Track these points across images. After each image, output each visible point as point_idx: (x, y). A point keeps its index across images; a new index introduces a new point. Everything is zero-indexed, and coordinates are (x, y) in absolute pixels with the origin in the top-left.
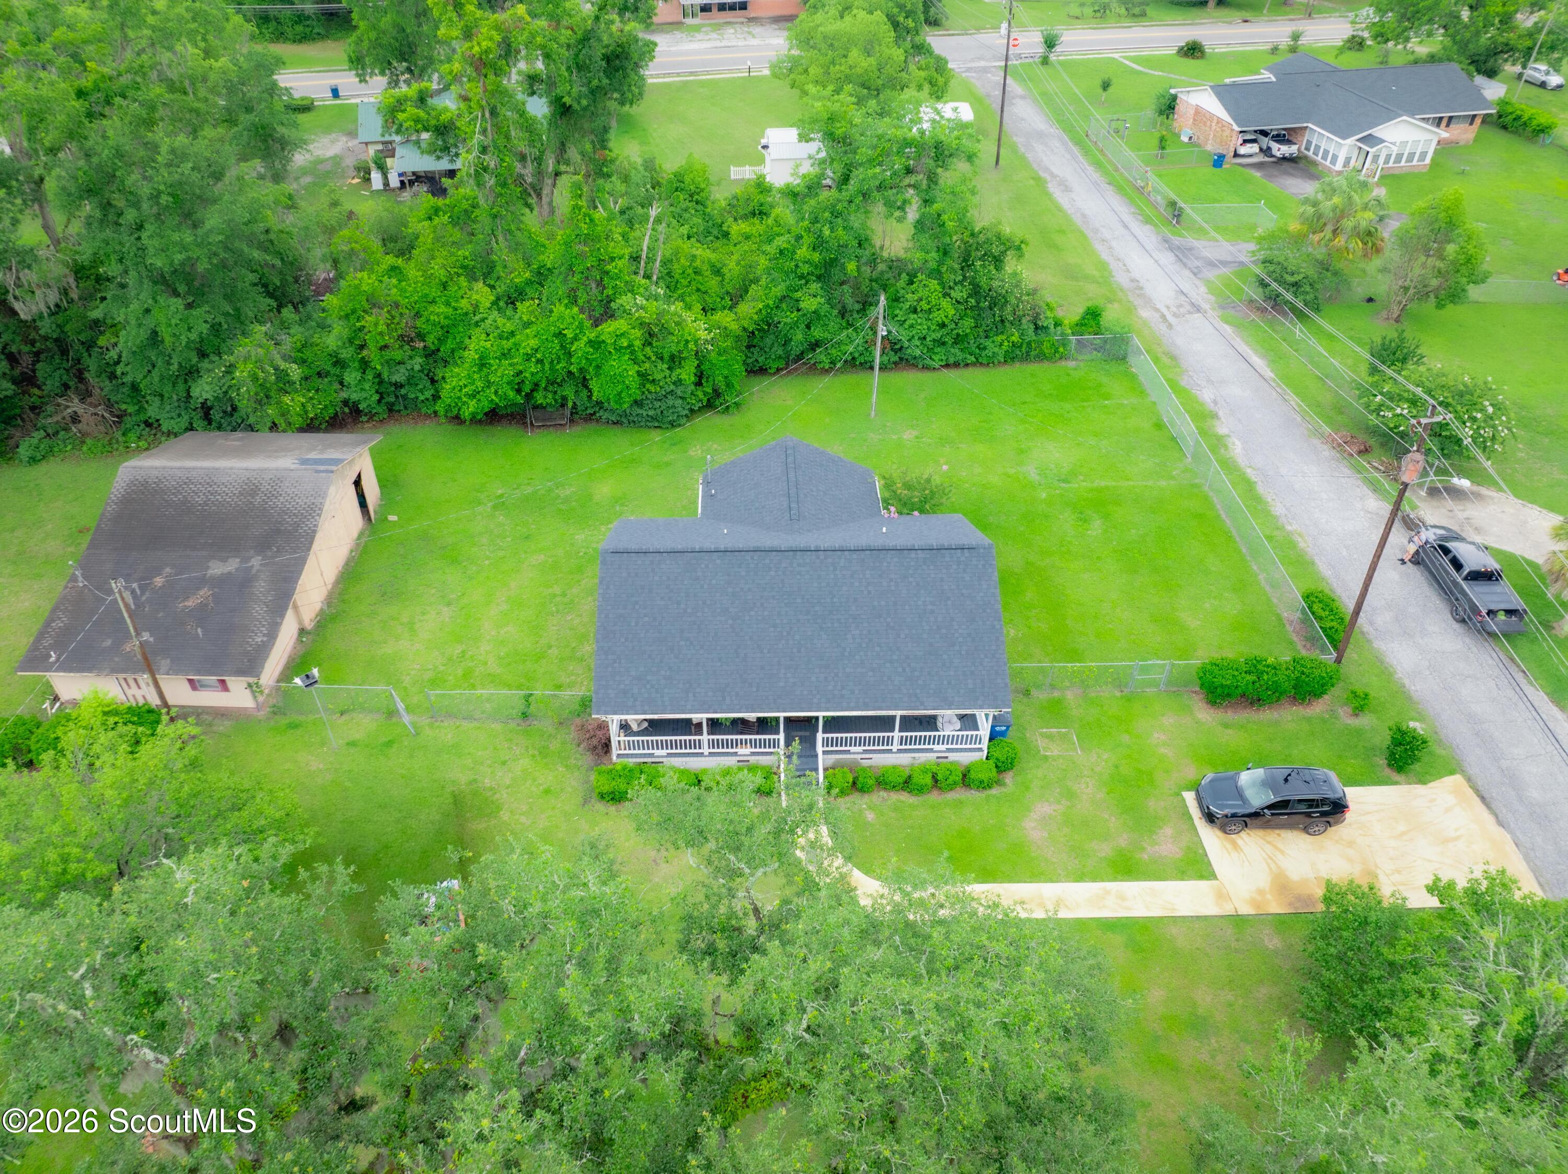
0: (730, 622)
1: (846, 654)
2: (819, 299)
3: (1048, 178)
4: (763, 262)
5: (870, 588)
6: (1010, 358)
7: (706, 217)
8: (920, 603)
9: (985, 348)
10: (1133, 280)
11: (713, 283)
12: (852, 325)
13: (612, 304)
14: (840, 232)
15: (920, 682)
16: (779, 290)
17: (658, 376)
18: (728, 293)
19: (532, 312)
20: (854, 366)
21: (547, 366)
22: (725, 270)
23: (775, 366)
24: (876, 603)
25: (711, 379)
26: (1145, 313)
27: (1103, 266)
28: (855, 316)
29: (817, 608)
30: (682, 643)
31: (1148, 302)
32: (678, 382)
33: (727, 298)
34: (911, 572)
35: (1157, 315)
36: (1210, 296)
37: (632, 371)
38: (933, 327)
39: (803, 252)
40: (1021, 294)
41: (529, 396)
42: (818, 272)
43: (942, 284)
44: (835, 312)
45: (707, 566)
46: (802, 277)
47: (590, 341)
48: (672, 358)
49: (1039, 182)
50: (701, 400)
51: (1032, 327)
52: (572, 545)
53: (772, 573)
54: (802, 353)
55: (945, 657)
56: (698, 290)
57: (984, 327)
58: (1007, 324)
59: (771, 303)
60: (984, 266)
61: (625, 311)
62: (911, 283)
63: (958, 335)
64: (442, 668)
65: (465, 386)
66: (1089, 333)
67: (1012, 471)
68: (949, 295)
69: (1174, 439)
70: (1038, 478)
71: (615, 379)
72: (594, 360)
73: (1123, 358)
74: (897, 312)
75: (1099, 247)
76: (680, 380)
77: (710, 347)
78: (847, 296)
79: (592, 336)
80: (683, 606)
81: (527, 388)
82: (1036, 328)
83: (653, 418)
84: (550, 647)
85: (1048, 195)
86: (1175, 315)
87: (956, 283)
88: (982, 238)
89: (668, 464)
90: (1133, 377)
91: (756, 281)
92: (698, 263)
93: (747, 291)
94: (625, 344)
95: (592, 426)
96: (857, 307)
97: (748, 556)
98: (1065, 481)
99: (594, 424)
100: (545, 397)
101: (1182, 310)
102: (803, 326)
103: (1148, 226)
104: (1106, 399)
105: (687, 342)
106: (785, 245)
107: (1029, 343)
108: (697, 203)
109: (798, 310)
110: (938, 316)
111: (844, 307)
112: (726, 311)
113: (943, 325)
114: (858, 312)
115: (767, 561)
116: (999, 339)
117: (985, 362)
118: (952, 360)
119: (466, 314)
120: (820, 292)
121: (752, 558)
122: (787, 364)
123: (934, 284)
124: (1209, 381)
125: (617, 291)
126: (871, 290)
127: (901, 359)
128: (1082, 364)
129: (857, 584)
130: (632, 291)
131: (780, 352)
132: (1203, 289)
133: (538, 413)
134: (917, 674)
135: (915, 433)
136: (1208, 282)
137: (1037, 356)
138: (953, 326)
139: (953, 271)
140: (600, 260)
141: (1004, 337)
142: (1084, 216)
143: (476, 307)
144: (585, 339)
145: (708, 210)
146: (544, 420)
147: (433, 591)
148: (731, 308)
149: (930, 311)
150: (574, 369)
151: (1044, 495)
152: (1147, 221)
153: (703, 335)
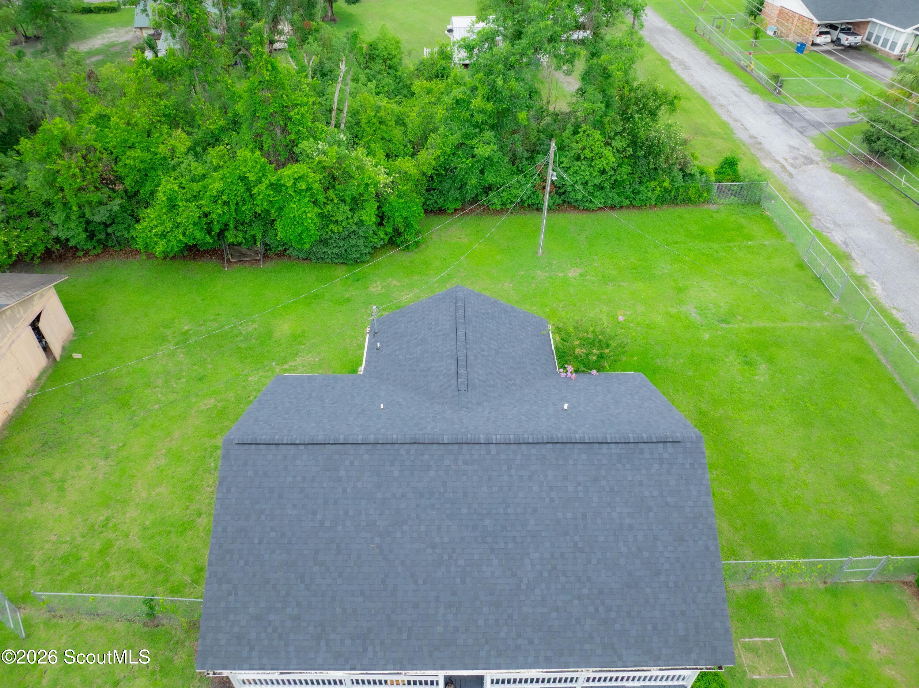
0: (377, 540)
1: (523, 586)
2: (492, 146)
3: (670, 60)
4: (440, 112)
5: (553, 495)
6: (661, 201)
7: (398, 79)
8: (615, 515)
9: (639, 193)
10: (752, 137)
11: (397, 132)
12: (521, 171)
13: (295, 149)
14: (513, 82)
15: (617, 627)
16: (456, 138)
17: (340, 218)
18: (410, 141)
19: (223, 156)
20: (522, 207)
21: (233, 208)
22: (407, 121)
23: (452, 207)
24: (560, 515)
25: (391, 220)
26: (767, 164)
27: (725, 125)
28: (525, 162)
29: (487, 522)
30: (316, 569)
31: (768, 155)
32: (360, 223)
33: (410, 146)
34: (603, 472)
35: (778, 166)
36: (818, 151)
37: (312, 213)
38: (595, 174)
39: (477, 102)
40: (676, 144)
41: (221, 234)
42: (491, 122)
43: (603, 134)
44: (507, 159)
45: (352, 463)
46: (476, 126)
47: (272, 184)
48: (354, 200)
49: (665, 63)
50: (383, 239)
51: (681, 174)
52: (244, 388)
53: (432, 473)
54: (477, 196)
55: (648, 590)
56: (383, 138)
57: (639, 174)
58: (660, 172)
59: (448, 150)
60: (641, 119)
61: (307, 156)
62: (575, 132)
63: (616, 181)
64: (79, 540)
65: (156, 226)
66: (727, 180)
67: (673, 311)
68: (610, 144)
69: (818, 279)
70: (699, 318)
71: (296, 221)
72: (276, 202)
73: (757, 203)
74: (563, 159)
75: (719, 111)
76: (362, 221)
77: (389, 190)
78: (518, 144)
79: (273, 179)
80: (319, 517)
81: (216, 229)
82: (685, 176)
83: (339, 256)
84: (199, 515)
85: (671, 71)
86: (792, 165)
87: (616, 134)
88: (639, 94)
89: (348, 300)
90: (769, 220)
91: (435, 130)
92: (382, 113)
93: (426, 139)
94: (304, 187)
95: (284, 262)
96: (527, 154)
97: (403, 450)
98: (724, 321)
99: (286, 259)
100: (236, 237)
101: (798, 162)
102: (477, 171)
103: (755, 95)
104: (749, 240)
105: (367, 185)
106: (461, 96)
107: (677, 189)
108: (390, 68)
109: (473, 157)
110: (600, 164)
111: (514, 155)
112: (407, 158)
113: (603, 172)
114: (527, 159)
115: (426, 457)
116: (652, 184)
117: (638, 205)
118: (609, 203)
119: (165, 158)
120: (493, 140)
121: (408, 452)
122: (463, 205)
123: (597, 134)
124: (835, 224)
125: (300, 137)
126: (539, 139)
127: (564, 201)
128: (722, 208)
129: (536, 489)
130: (315, 138)
131: (457, 195)
132: (811, 145)
133: (235, 250)
134: (613, 614)
135: (579, 271)
136: (813, 139)
137: (684, 200)
138: (612, 172)
139: (614, 121)
140: (283, 107)
141: (656, 183)
142: (703, 87)
143: (173, 150)
144: (266, 182)
145: (399, 73)
146: (240, 256)
147: (95, 441)
148: (412, 156)
149: (592, 159)
150: (258, 210)
151: (707, 337)
152: (754, 91)
153: (383, 179)
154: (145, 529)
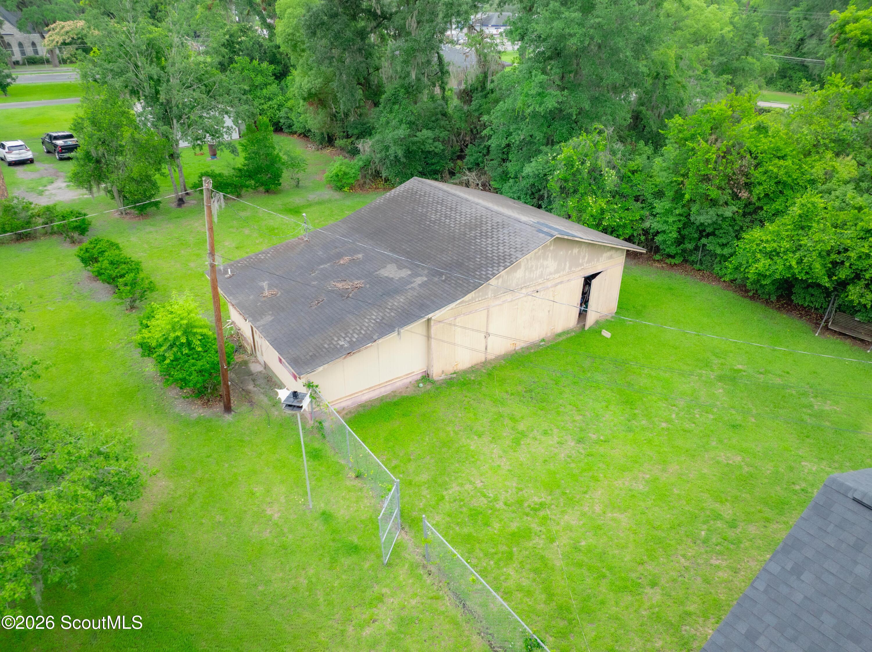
52: (792, 469)
81: (843, 274)
146: (844, 328)
154: (576, 549)
